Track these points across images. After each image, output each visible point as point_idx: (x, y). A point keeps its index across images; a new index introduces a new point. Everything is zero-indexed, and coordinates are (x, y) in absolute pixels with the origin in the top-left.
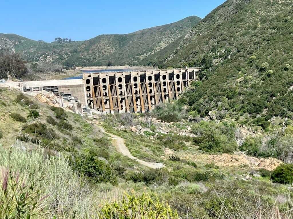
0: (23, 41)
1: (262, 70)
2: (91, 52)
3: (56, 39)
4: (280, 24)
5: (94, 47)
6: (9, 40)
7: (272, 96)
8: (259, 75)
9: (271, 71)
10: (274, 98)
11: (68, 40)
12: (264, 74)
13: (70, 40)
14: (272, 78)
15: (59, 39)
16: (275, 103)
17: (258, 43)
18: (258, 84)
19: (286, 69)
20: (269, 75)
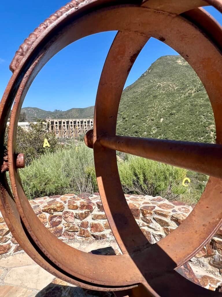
0: (40, 111)
1: (124, 118)
2: (68, 115)
3: (55, 110)
4: (135, 100)
5: (70, 113)
6: (34, 110)
7: (125, 129)
8: (123, 121)
9: (127, 119)
10: (126, 130)
11: (60, 111)
12: (125, 120)
13: (61, 111)
14: (127, 122)
15: (56, 110)
16: (126, 132)
17: (125, 107)
18: (121, 125)
19: (133, 118)
20: (126, 121)
